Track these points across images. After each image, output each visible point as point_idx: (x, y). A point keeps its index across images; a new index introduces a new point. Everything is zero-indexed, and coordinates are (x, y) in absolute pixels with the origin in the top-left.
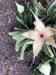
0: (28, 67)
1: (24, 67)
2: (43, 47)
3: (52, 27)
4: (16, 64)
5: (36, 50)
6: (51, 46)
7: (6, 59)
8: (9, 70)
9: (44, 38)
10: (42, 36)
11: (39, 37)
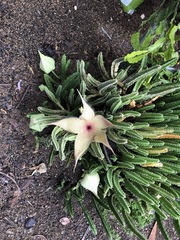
0: (55, 188)
1: (46, 188)
2: (90, 146)
3: (105, 116)
4: (29, 182)
5: (80, 150)
6: (101, 145)
7: (6, 173)
8: (12, 197)
9: (92, 131)
10: (89, 128)
11: (85, 129)
